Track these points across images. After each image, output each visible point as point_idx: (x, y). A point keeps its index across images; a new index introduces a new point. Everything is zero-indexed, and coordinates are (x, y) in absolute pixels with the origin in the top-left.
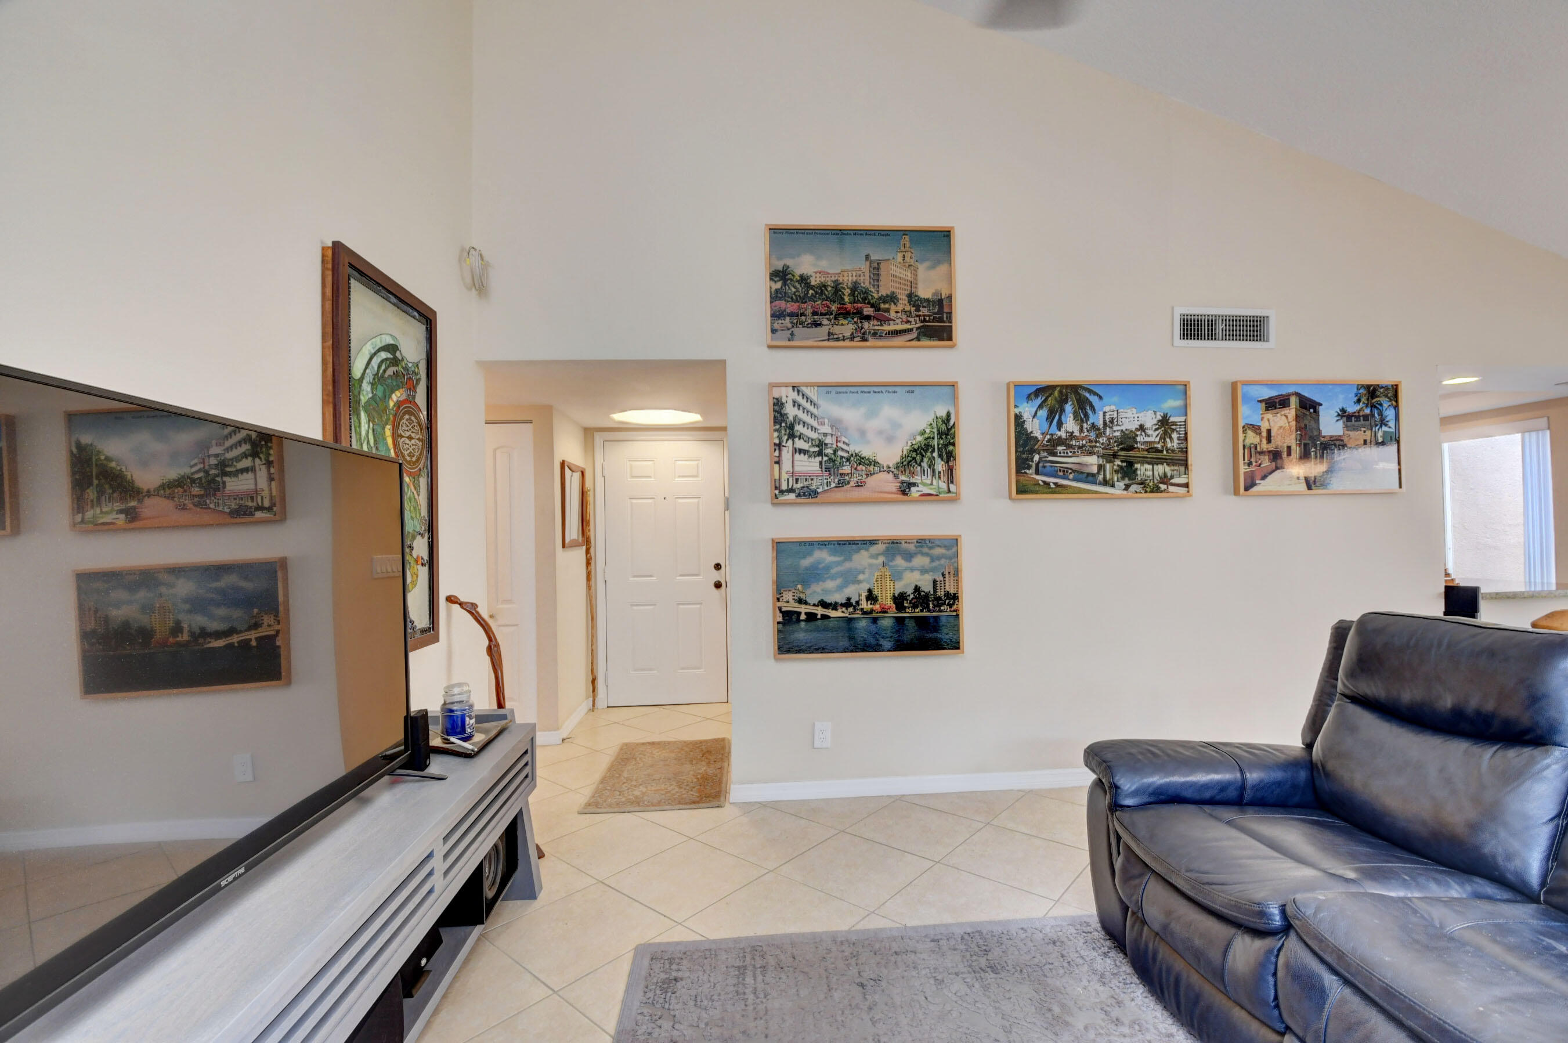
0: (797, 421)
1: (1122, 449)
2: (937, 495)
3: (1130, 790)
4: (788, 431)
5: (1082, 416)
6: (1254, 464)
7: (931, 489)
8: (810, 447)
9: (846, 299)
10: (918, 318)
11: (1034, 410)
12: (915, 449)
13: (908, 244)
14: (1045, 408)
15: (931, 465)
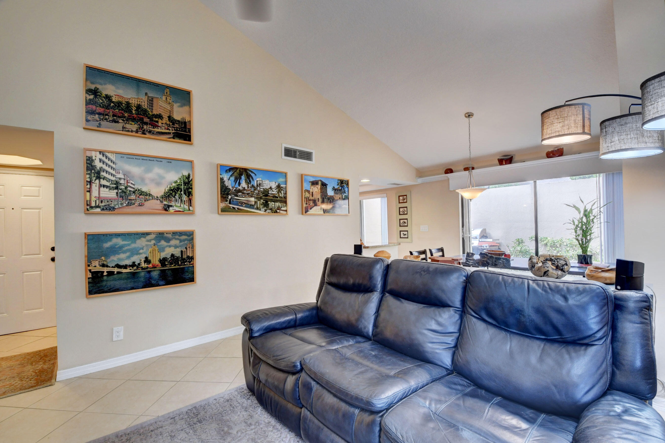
0: (102, 170)
1: (264, 196)
2: (183, 212)
3: (256, 330)
4: (96, 175)
5: (249, 181)
6: (308, 204)
7: (180, 209)
8: (110, 184)
9: (134, 112)
10: (173, 128)
11: (229, 177)
12: (171, 189)
13: (168, 93)
14: (233, 177)
15: (180, 197)
